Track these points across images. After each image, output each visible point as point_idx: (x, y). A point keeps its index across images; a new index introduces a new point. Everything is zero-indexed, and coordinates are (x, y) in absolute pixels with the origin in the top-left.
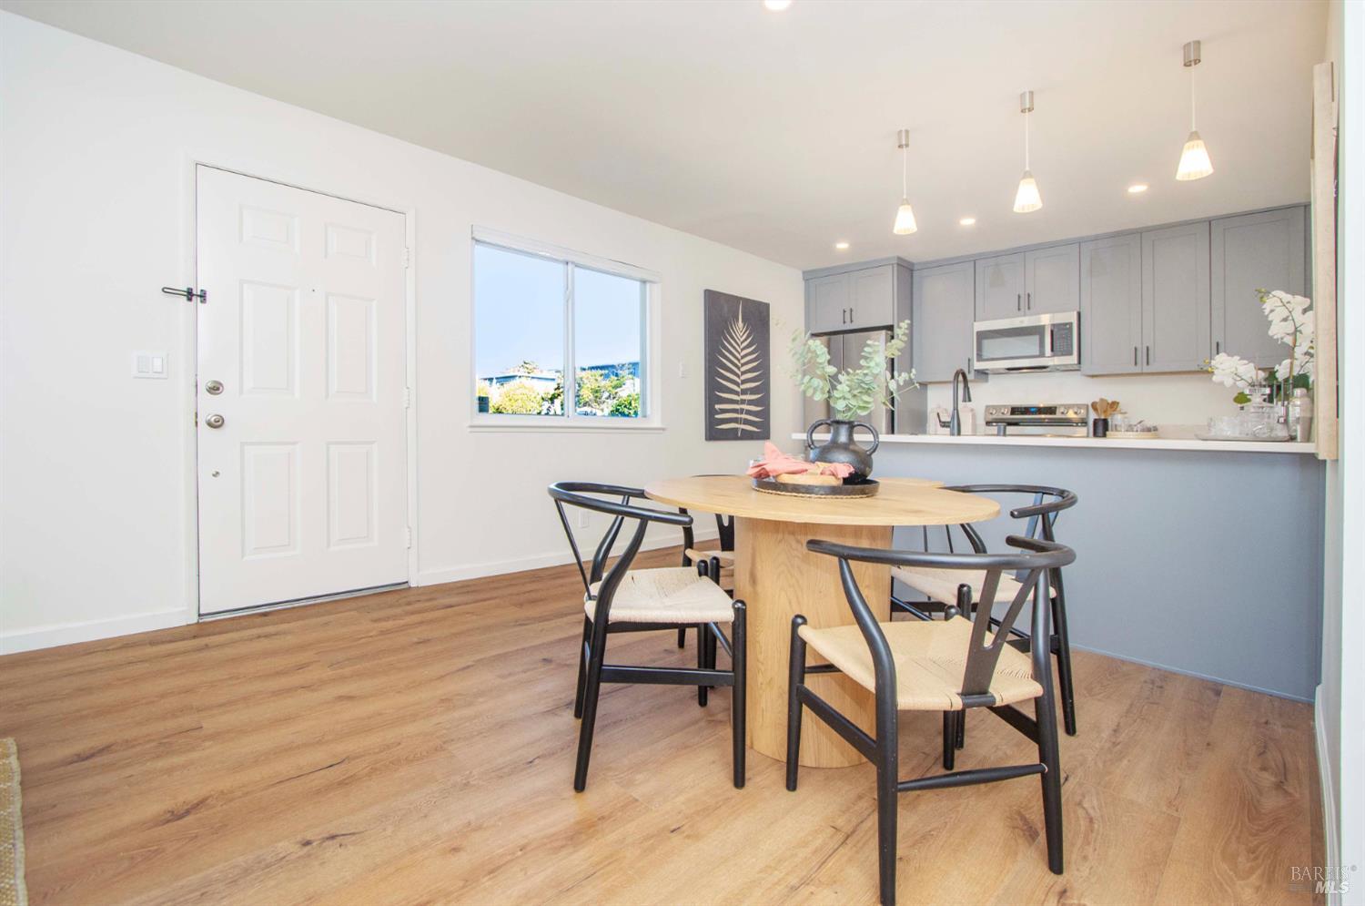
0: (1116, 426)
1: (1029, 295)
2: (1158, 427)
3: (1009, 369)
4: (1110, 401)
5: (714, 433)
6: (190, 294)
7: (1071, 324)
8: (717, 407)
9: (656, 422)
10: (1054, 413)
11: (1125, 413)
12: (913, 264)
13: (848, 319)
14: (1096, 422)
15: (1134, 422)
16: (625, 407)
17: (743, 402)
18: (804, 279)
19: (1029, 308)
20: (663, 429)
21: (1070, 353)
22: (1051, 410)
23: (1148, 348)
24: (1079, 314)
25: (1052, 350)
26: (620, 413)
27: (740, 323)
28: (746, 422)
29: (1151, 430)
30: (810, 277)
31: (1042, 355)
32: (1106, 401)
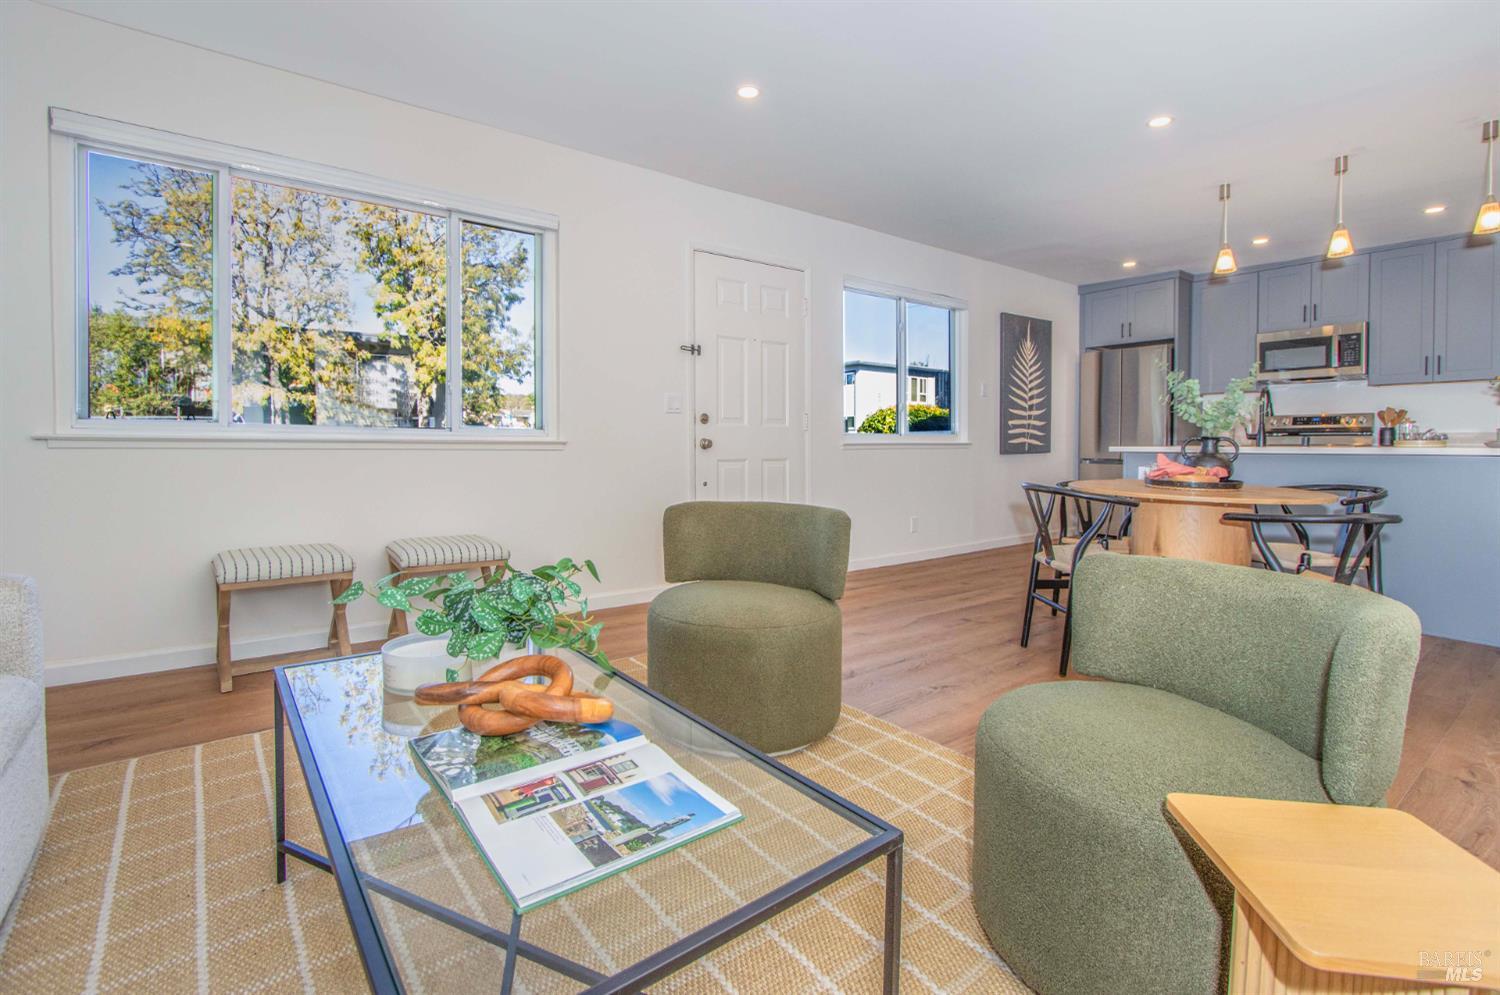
0: (1404, 434)
1: (1315, 306)
2: (1449, 436)
3: (1293, 380)
4: (1397, 411)
5: (1008, 448)
6: (693, 349)
7: (1359, 335)
8: (1010, 423)
9: (963, 438)
10: (1339, 422)
11: (1414, 422)
12: (1192, 276)
13: (1126, 333)
14: (1382, 432)
15: (1422, 431)
16: (879, 422)
17: (1030, 417)
18: (1079, 293)
19: (1315, 319)
20: (970, 444)
21: (1357, 363)
22: (1334, 420)
23: (1439, 358)
24: (1368, 324)
25: (1339, 360)
26: (873, 428)
27: (1029, 343)
28: (1033, 437)
29: (1441, 439)
30: (1085, 291)
31: (1328, 365)
32: (1394, 410)
